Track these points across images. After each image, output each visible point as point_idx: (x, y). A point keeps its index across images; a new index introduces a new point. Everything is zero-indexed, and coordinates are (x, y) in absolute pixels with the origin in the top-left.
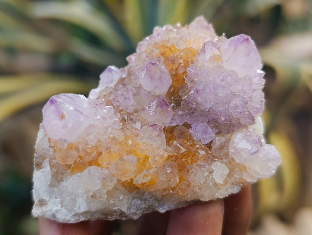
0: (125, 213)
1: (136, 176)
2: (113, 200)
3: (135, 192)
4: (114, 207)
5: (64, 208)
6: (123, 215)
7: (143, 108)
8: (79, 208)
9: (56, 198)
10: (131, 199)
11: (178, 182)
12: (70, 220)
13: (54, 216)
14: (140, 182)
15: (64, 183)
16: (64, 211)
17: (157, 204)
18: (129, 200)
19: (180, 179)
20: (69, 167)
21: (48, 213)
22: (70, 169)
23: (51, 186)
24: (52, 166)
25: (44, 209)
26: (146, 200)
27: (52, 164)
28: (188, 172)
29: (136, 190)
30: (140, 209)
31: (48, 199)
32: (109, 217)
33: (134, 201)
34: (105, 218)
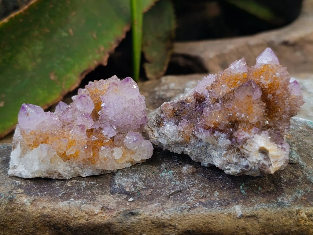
0: (61, 174)
1: (67, 150)
2: (54, 164)
3: (67, 161)
4: (54, 169)
5: (26, 169)
6: (60, 175)
7: (75, 119)
8: (34, 168)
9: (22, 164)
10: (64, 166)
11: (92, 156)
12: (29, 176)
13: (20, 174)
14: (69, 154)
15: (27, 155)
16: (26, 171)
17: (81, 172)
18: (63, 166)
19: (93, 154)
20: (30, 145)
21: (17, 172)
22: (31, 146)
23: (20, 157)
24: (21, 146)
25: (15, 170)
26: (74, 168)
27: (22, 144)
28: (98, 150)
29: (68, 160)
30: (71, 173)
31: (18, 165)
32: (52, 176)
33: (67, 167)
34: (49, 176)
